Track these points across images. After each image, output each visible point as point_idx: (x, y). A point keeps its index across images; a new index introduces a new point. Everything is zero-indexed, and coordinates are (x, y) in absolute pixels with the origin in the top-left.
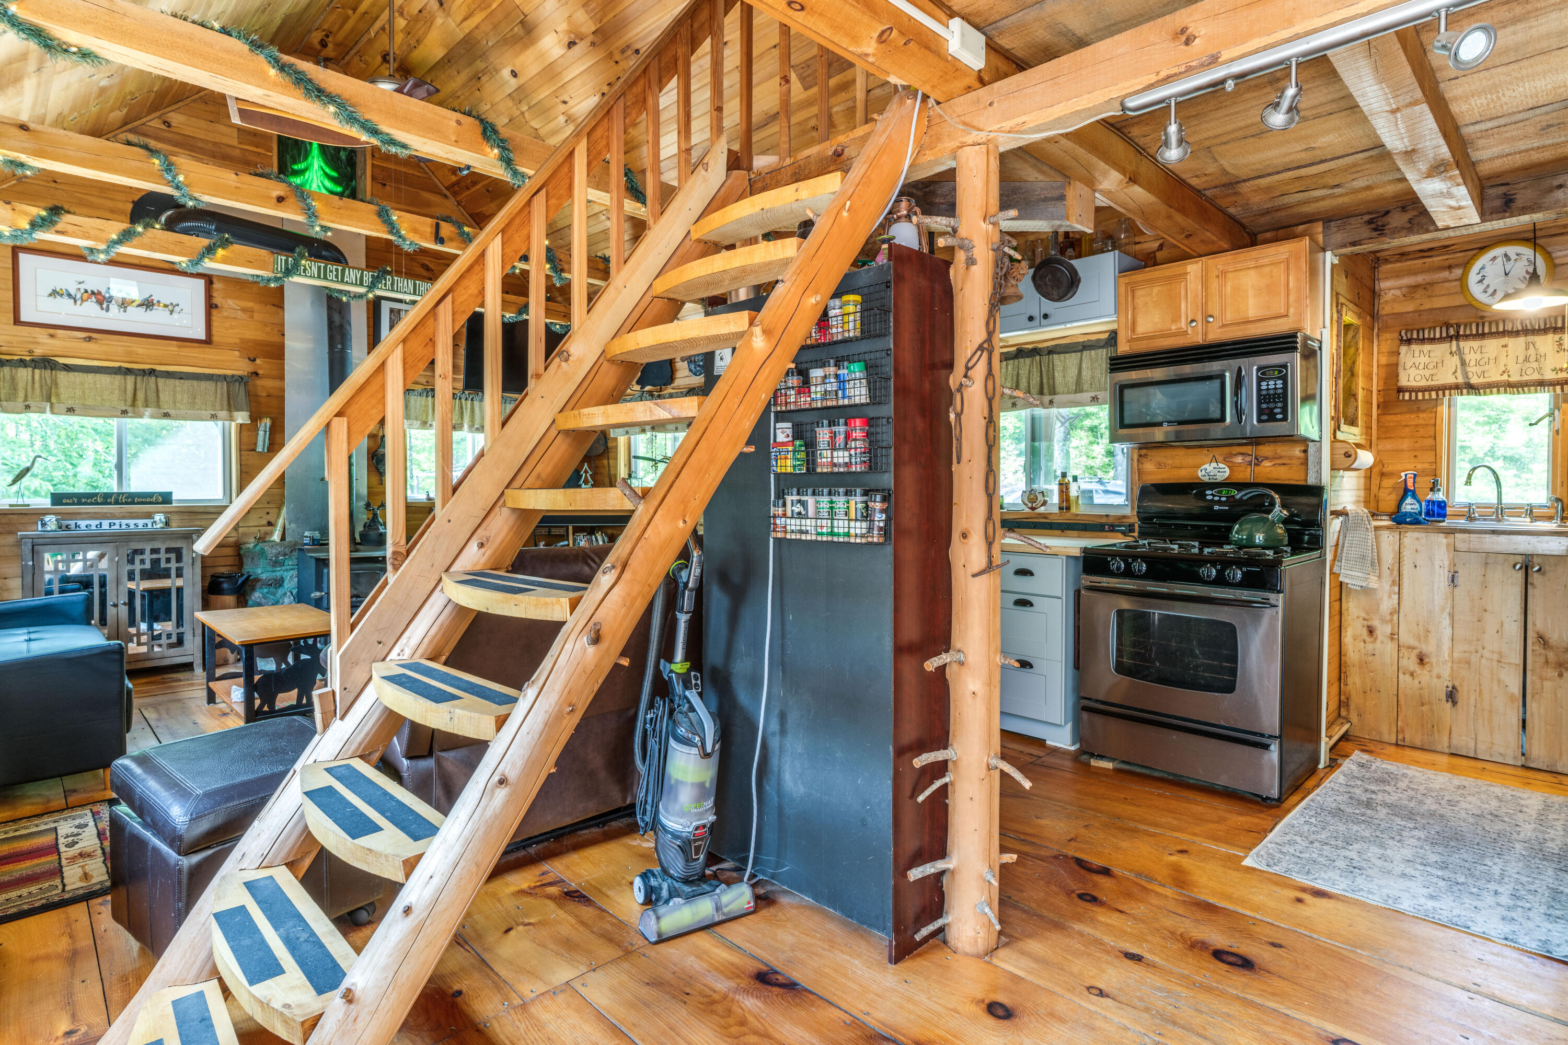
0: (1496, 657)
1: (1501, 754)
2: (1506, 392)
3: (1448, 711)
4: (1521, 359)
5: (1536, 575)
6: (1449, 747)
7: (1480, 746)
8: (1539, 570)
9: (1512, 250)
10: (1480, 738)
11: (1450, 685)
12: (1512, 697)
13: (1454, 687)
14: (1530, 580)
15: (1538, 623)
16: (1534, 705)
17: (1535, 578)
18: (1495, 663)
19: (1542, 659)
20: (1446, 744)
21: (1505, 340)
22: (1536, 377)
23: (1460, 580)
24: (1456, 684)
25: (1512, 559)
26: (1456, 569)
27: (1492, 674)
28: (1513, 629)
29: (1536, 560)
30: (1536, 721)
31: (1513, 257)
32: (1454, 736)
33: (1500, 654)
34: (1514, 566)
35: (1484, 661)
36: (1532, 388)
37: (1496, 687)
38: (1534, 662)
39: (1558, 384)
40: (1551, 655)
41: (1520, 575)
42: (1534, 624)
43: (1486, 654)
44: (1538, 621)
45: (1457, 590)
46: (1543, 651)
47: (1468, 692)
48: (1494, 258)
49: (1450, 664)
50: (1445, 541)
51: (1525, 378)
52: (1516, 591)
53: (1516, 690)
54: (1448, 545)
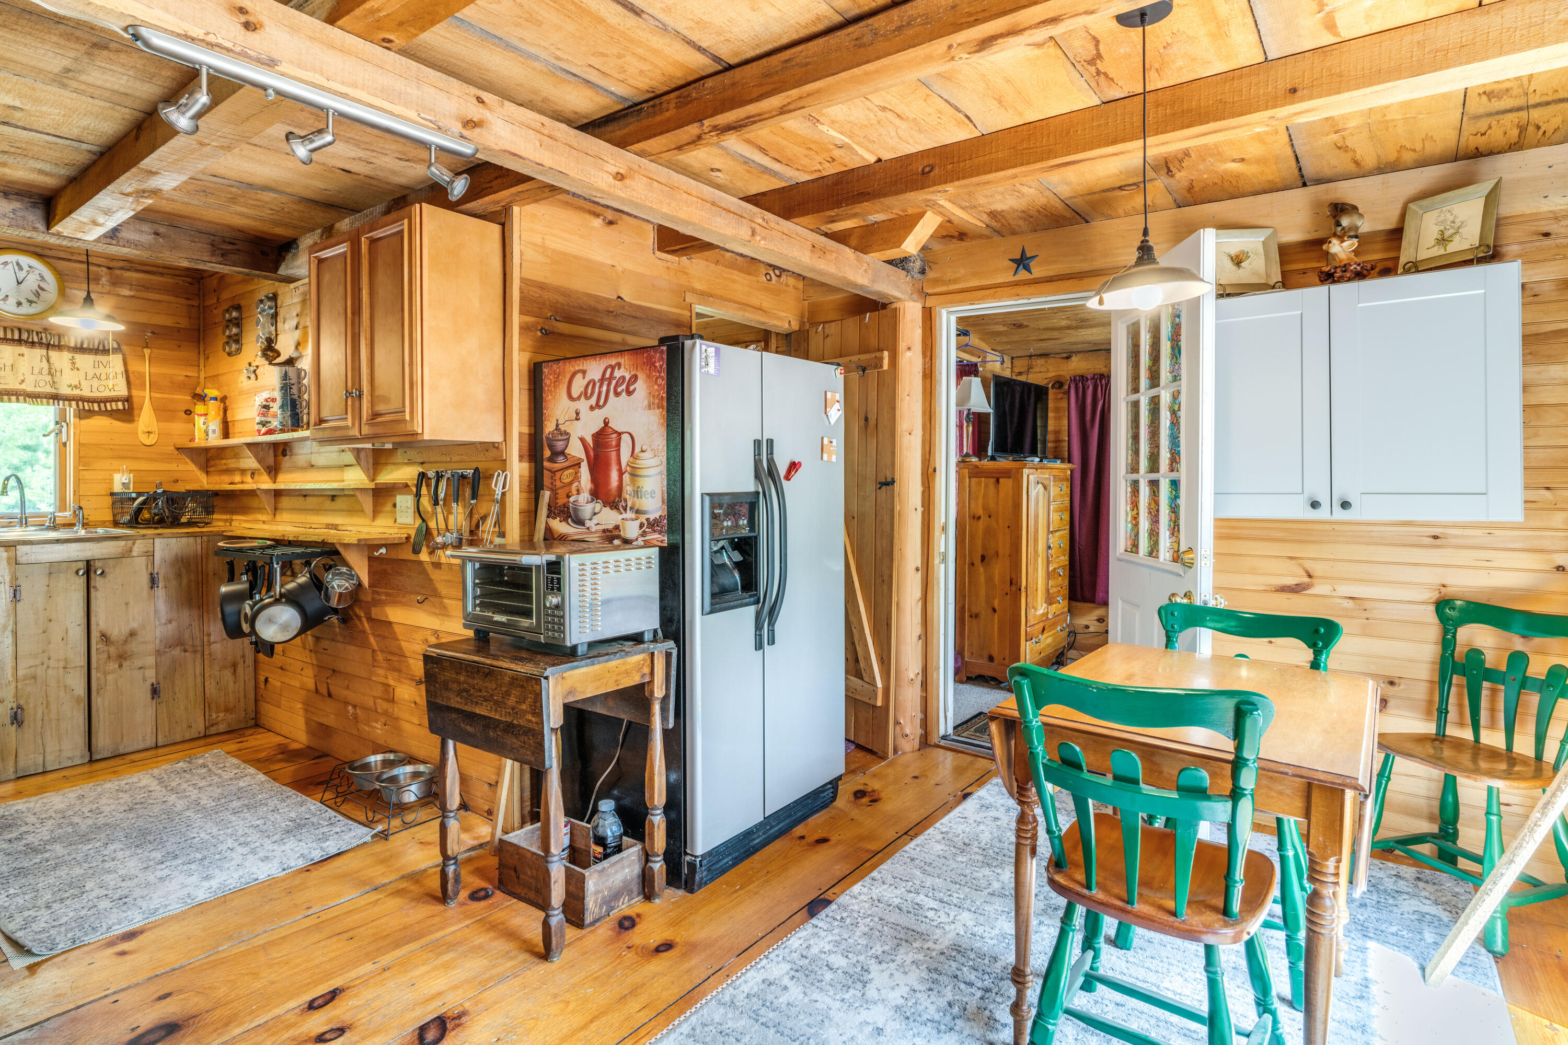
0: (62, 664)
1: (69, 758)
2: (25, 401)
3: (14, 734)
4: (36, 371)
5: (98, 578)
6: (16, 772)
7: (48, 758)
8: (103, 572)
9: (25, 260)
10: (48, 750)
11: (14, 706)
12: (78, 700)
13: (19, 707)
14: (92, 583)
15: (101, 623)
16: (99, 700)
17: (97, 581)
18: (61, 670)
19: (105, 656)
20: (12, 770)
21: (23, 349)
22: (48, 389)
23: (24, 593)
24: (22, 702)
25: (75, 566)
26: (18, 582)
27: (59, 682)
28: (77, 633)
29: (98, 564)
30: (101, 715)
31: (26, 268)
32: (20, 758)
33: (66, 660)
34: (77, 572)
35: (50, 672)
36: (45, 400)
37: (62, 694)
38: (98, 660)
39: (73, 400)
40: (112, 650)
41: (81, 581)
42: (98, 625)
43: (52, 663)
44: (101, 621)
45: (19, 605)
46: (106, 648)
47: (35, 707)
48: (6, 263)
49: (14, 684)
50: (5, 555)
51: (38, 390)
52: (77, 598)
53: (81, 691)
54: (9, 559)
